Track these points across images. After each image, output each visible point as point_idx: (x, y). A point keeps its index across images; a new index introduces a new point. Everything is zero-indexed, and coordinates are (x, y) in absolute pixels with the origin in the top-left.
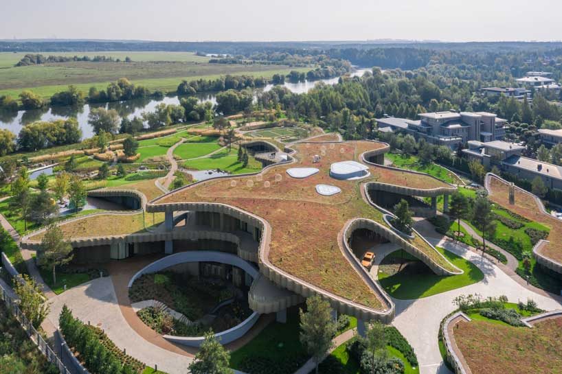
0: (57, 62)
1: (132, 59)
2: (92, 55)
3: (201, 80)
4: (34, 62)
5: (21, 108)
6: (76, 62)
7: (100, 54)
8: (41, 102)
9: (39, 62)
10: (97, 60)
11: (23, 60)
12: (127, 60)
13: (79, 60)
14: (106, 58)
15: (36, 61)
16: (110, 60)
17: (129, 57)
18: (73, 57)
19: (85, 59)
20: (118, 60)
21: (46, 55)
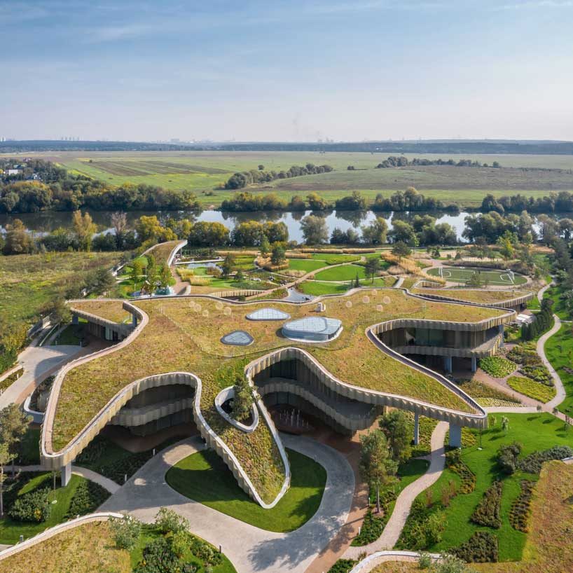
0: (419, 165)
1: (501, 164)
2: (457, 158)
3: (519, 196)
4: (394, 165)
5: (308, 209)
6: (440, 166)
7: (465, 157)
8: (324, 205)
9: (400, 164)
10: (462, 164)
11: (384, 162)
12: (496, 165)
13: (443, 163)
14: (472, 162)
15: (396, 163)
16: (476, 164)
17: (497, 161)
18: (437, 160)
19: (450, 163)
20: (485, 165)
21: (410, 157)
